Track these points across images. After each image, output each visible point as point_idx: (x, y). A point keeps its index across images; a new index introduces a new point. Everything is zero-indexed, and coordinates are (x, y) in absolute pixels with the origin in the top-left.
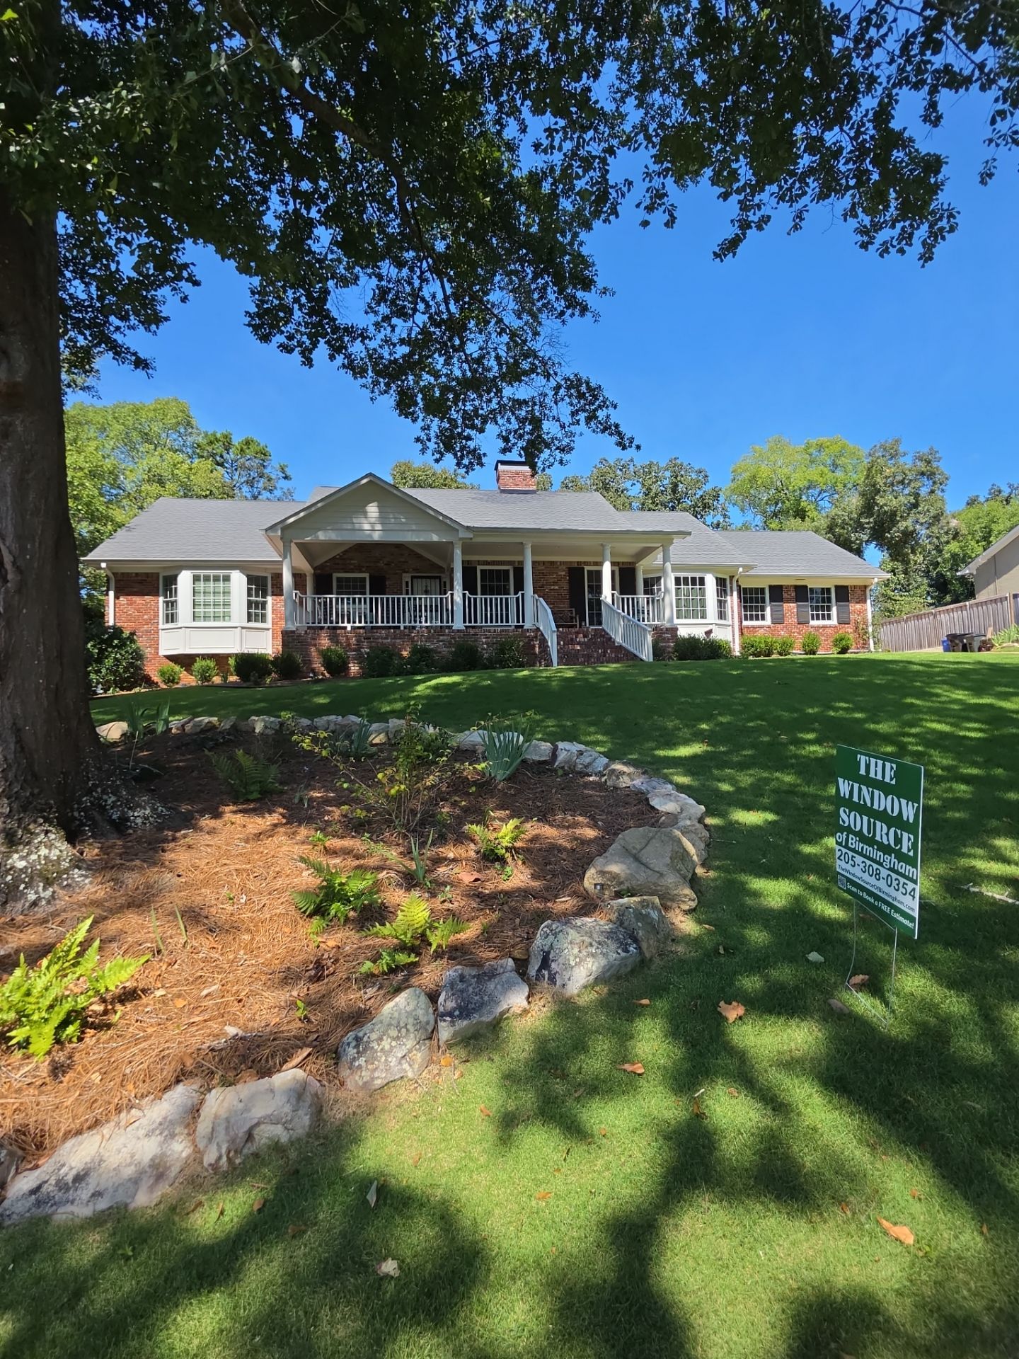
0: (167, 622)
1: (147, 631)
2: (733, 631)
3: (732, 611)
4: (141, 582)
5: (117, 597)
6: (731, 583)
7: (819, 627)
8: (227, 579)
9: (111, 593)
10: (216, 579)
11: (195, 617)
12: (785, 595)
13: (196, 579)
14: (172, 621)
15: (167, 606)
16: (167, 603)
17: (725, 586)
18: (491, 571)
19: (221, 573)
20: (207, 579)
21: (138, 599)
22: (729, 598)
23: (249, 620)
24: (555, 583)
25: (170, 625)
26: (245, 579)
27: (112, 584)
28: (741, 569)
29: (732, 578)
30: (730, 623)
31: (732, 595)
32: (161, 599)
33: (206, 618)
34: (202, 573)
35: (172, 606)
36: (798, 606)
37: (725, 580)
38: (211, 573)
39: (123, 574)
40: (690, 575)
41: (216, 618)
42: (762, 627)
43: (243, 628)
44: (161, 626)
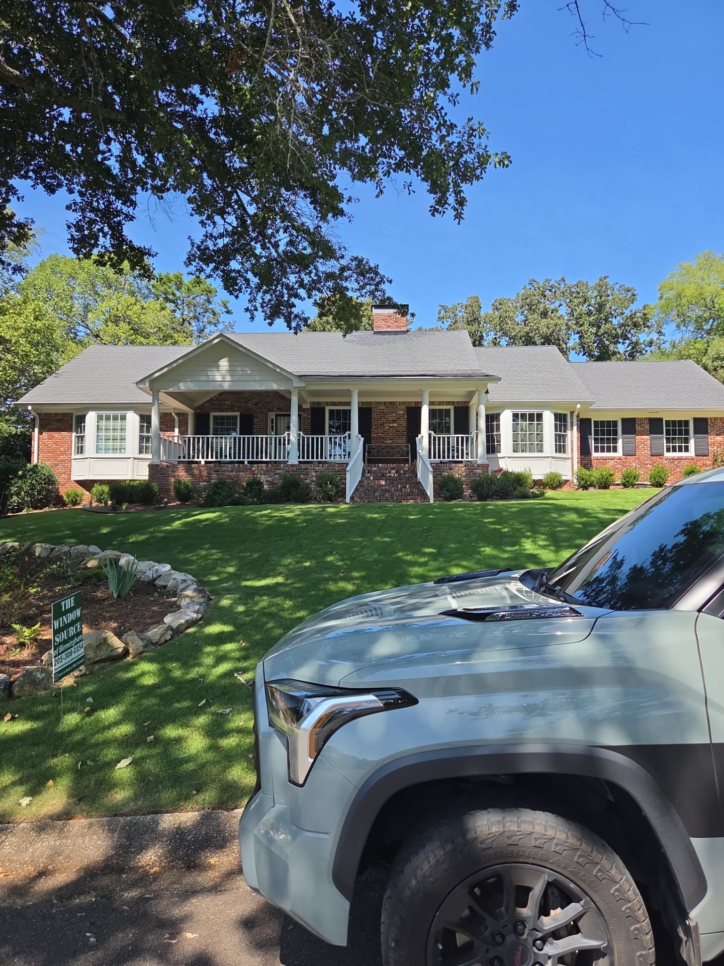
0: (78, 453)
1: (62, 461)
2: (572, 464)
3: (572, 445)
4: (59, 421)
5: (40, 433)
6: (572, 418)
7: (673, 459)
8: (124, 418)
9: (36, 430)
10: (115, 418)
11: (98, 450)
12: (638, 428)
13: (100, 418)
14: (82, 453)
15: (78, 440)
16: (78, 437)
17: (565, 421)
18: (338, 411)
19: (119, 413)
20: (108, 418)
21: (56, 435)
22: (569, 432)
23: (140, 452)
24: (394, 421)
25: (80, 456)
26: (137, 418)
27: (37, 422)
28: (579, 406)
29: (572, 413)
30: (570, 456)
31: (572, 430)
32: (74, 434)
33: (107, 450)
34: (104, 413)
35: (82, 440)
36: (651, 438)
37: (565, 415)
38: (111, 413)
39: (46, 414)
40: (527, 411)
41: (114, 450)
42: (613, 459)
43: (135, 459)
44: (73, 457)
